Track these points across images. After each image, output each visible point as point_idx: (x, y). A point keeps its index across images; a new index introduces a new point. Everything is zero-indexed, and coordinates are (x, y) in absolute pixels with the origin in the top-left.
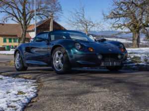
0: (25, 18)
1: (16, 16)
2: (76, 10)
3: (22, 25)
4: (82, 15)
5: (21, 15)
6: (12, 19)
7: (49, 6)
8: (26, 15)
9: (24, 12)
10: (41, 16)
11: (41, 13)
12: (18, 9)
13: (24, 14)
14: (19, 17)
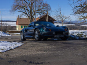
0: (31, 15)
1: (27, 14)
2: (56, 10)
3: (30, 18)
4: (60, 13)
5: (29, 13)
6: (25, 16)
7: (45, 8)
8: (32, 13)
9: (31, 12)
10: (40, 13)
11: (40, 11)
12: (28, 10)
13: (31, 13)
14: (28, 14)
